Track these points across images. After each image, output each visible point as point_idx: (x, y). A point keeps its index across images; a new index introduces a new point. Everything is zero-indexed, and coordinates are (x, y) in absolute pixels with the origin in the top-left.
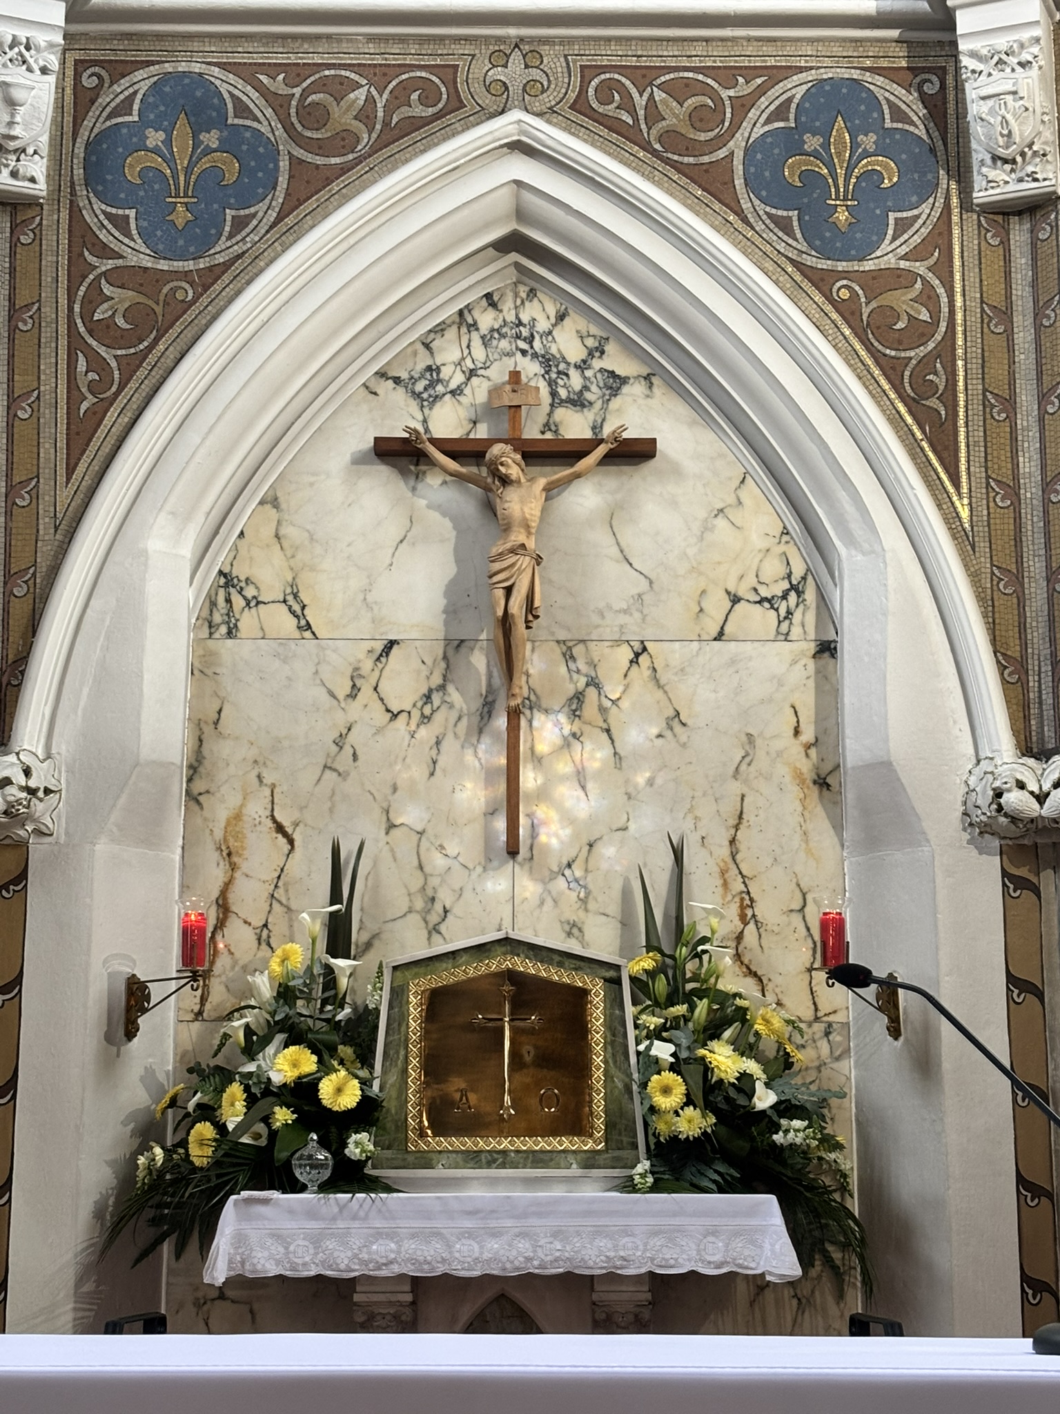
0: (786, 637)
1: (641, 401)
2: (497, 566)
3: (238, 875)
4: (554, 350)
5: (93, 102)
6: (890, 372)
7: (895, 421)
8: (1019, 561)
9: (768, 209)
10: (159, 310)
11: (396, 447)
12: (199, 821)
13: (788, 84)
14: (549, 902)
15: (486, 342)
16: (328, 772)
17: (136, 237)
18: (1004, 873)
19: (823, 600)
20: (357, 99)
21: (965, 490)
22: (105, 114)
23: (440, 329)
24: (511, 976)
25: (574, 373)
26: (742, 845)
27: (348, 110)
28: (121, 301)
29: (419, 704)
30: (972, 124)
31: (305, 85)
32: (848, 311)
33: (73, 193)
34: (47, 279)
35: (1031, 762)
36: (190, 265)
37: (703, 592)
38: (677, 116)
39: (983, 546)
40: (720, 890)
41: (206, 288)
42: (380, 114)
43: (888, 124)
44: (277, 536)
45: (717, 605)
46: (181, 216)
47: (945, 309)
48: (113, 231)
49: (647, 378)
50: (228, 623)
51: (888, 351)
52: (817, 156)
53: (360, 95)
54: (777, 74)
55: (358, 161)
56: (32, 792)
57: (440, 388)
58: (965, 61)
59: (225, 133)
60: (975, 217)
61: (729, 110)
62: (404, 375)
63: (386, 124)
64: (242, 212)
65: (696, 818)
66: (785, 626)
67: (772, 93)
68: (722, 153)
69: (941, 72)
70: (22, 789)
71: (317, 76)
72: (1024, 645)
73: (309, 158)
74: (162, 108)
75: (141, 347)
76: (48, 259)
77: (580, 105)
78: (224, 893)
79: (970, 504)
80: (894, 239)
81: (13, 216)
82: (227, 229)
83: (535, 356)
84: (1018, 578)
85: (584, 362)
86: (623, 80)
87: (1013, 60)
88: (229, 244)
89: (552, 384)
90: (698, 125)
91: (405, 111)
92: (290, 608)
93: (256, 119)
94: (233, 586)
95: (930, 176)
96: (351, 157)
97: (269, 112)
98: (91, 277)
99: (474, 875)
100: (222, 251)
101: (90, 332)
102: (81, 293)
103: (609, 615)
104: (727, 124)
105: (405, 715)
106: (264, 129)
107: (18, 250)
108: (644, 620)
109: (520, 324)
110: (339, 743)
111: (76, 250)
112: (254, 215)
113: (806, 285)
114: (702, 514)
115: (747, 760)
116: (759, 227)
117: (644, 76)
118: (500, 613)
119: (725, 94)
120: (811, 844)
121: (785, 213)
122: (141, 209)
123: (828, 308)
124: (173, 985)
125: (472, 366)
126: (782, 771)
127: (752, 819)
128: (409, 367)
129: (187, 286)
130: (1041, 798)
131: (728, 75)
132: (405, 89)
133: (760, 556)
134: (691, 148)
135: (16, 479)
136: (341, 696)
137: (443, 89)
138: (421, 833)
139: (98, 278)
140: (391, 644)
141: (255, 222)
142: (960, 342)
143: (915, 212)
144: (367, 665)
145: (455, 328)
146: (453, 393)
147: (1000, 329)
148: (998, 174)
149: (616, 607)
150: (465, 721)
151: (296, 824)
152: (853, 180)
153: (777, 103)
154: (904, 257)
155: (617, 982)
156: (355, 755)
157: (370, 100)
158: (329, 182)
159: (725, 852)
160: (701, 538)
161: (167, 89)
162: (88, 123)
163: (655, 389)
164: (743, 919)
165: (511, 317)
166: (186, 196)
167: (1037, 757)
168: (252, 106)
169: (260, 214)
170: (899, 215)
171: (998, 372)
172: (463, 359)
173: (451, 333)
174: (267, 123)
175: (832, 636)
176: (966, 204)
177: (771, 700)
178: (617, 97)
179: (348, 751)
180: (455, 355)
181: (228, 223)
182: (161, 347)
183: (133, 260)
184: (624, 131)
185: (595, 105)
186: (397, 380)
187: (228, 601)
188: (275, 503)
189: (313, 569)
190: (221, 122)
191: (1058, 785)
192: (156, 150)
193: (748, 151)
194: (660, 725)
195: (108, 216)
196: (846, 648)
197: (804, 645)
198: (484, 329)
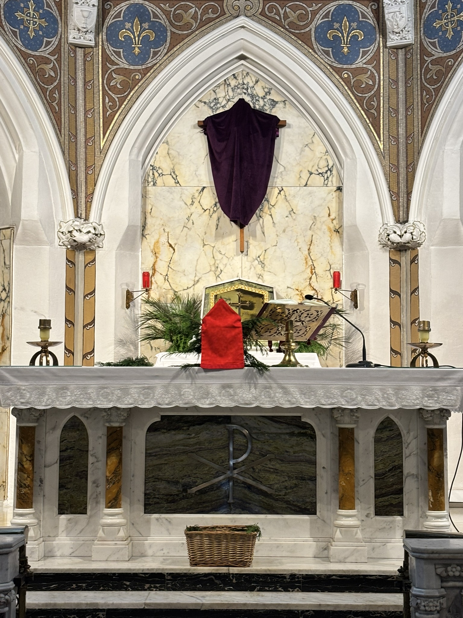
0: (327, 185)
1: (282, 109)
3: (158, 259)
4: (254, 93)
5: (108, 13)
6: (359, 101)
7: (360, 117)
8: (398, 162)
9: (322, 48)
10: (130, 82)
12: (146, 243)
13: (329, 6)
14: (253, 268)
15: (233, 90)
16: (185, 228)
17: (123, 58)
18: (390, 259)
19: (338, 173)
20: (192, 12)
21: (382, 139)
22: (112, 18)
23: (219, 86)
24: (241, 291)
25: (261, 100)
26: (312, 251)
27: (189, 15)
28: (119, 79)
29: (213, 207)
30: (386, 21)
31: (175, 7)
32: (347, 81)
34: (95, 72)
35: (399, 225)
36: (140, 67)
37: (301, 171)
38: (293, 17)
39: (387, 157)
40: (305, 264)
41: (145, 75)
42: (199, 17)
43: (361, 19)
44: (168, 154)
45: (305, 175)
46: (137, 51)
47: (377, 81)
48: (116, 56)
49: (284, 101)
50: (153, 181)
51: (359, 95)
52: (337, 29)
53: (193, 10)
54: (325, 3)
55: (192, 32)
56: (96, 235)
57: (218, 105)
59: (150, 24)
60: (388, 50)
61: (310, 15)
62: (207, 101)
63: (201, 20)
64: (156, 50)
65: (298, 242)
66: (326, 182)
67: (324, 9)
68: (308, 29)
69: (378, 2)
70: (94, 234)
71: (179, 4)
72: (399, 188)
73: (177, 32)
74: (130, 15)
75: (125, 94)
76: (95, 65)
77: (263, 14)
78: (154, 265)
79: (383, 144)
80: (362, 57)
81: (85, 52)
82: (151, 55)
83: (249, 94)
84: (397, 167)
85: (264, 96)
86: (277, 5)
88: (152, 60)
89: (254, 103)
90: (300, 20)
91: (207, 16)
92: (172, 176)
93: (160, 19)
94: (155, 170)
95: (374, 36)
96: (190, 31)
97: (164, 16)
98: (109, 71)
99: (230, 260)
100: (150, 62)
101: (109, 89)
102: (106, 77)
104: (309, 19)
105: (208, 210)
106: (163, 22)
107: (86, 63)
108: (282, 180)
109: (244, 84)
110: (188, 219)
111: (104, 63)
112: (160, 51)
113: (334, 73)
114: (301, 146)
115: (314, 224)
116: (319, 54)
117: (283, 3)
119: (309, 9)
120: (333, 250)
121: (327, 49)
122: (124, 49)
123: (341, 80)
124: (140, 293)
125: (229, 98)
126: (324, 227)
127: (315, 242)
128: (209, 98)
129: (139, 74)
131: (310, 3)
132: (207, 8)
133: (319, 159)
134: (298, 27)
135: (88, 137)
136: (189, 205)
137: (219, 8)
138: (213, 247)
139: (111, 72)
140: (204, 188)
141: (160, 53)
142: (382, 91)
143: (369, 48)
144: (197, 194)
145: (223, 85)
146: (223, 106)
147: (395, 87)
148: (395, 37)
149: (274, 176)
151: (176, 244)
152: (349, 38)
153: (325, 12)
154: (365, 64)
155: (272, 292)
156: (193, 223)
157: (196, 12)
158: (183, 39)
159: (307, 252)
160: (300, 154)
161: (131, 9)
162: (107, 21)
163: (287, 106)
164: (312, 273)
165: (241, 82)
166: (138, 44)
167: (401, 223)
168: (158, 14)
169: (162, 50)
170: (364, 49)
171: (393, 101)
172: (226, 96)
173: (222, 87)
174: (164, 20)
175: (341, 185)
177: (321, 205)
178: (274, 11)
179: (191, 221)
180: (223, 94)
181: (152, 53)
182: (131, 94)
183: (122, 66)
184: (276, 22)
185: (267, 13)
186: (205, 103)
187: (153, 174)
188: (167, 143)
189: (179, 164)
190: (149, 20)
191: (406, 232)
192: (128, 29)
193: (316, 28)
194: (287, 213)
195: (114, 51)
196: (344, 189)
197: (332, 188)
198: (232, 86)
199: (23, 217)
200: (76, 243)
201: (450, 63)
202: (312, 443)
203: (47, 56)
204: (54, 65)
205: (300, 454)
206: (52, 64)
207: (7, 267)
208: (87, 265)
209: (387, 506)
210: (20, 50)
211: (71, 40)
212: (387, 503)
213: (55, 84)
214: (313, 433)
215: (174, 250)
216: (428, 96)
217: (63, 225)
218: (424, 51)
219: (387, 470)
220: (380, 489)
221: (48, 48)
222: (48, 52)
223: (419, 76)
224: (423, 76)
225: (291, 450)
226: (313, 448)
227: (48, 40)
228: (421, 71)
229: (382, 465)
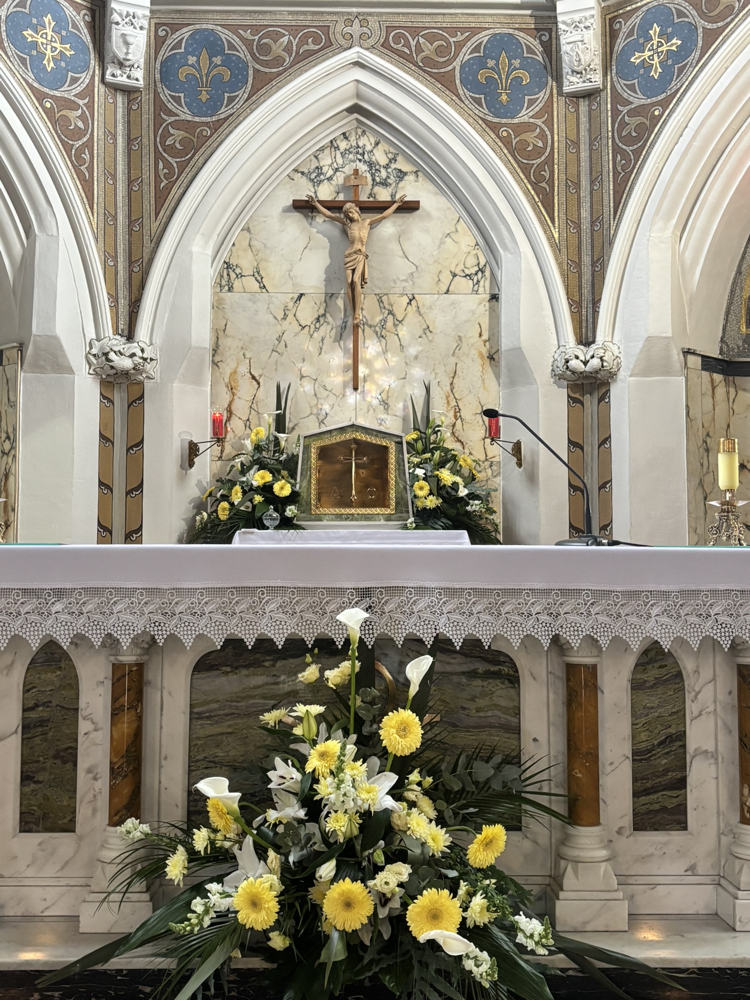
0: (477, 292)
1: (413, 183)
2: (348, 259)
3: (236, 397)
4: (374, 159)
5: (164, 43)
6: (524, 170)
7: (527, 193)
8: (580, 258)
9: (471, 94)
10: (195, 140)
11: (302, 204)
12: (218, 374)
13: (480, 35)
14: (371, 411)
15: (343, 155)
16: (274, 353)
17: (184, 106)
18: (569, 396)
19: (493, 274)
20: (284, 41)
21: (557, 225)
22: (169, 49)
23: (322, 149)
24: (355, 441)
25: (382, 170)
26: (456, 386)
27: (279, 47)
28: (179, 136)
29: (314, 323)
30: (563, 55)
31: (260, 35)
32: (507, 142)
33: (155, 86)
34: (145, 126)
35: (582, 347)
36: (209, 119)
37: (440, 272)
38: (430, 50)
39: (564, 250)
40: (446, 405)
41: (216, 130)
42: (294, 48)
43: (525, 55)
44: (250, 245)
45: (446, 277)
46: (204, 97)
47: (550, 142)
48: (174, 103)
49: (416, 172)
50: (228, 285)
51: (524, 161)
52: (493, 69)
53: (285, 39)
54: (475, 31)
55: (285, 70)
56: (145, 359)
57: (322, 177)
58: (561, 26)
59: (224, 58)
60: (564, 98)
61: (453, 48)
62: (306, 171)
63: (297, 53)
64: (232, 95)
65: (436, 373)
66: (476, 288)
67: (473, 40)
68: (450, 68)
69: (550, 31)
70: (141, 358)
71: (265, 31)
72: (581, 295)
73: (262, 69)
74: (195, 46)
75: (187, 157)
76: (145, 116)
77: (386, 45)
78: (230, 406)
79: (559, 231)
80: (527, 108)
81: (129, 96)
82: (225, 102)
83: (365, 162)
84: (579, 265)
85: (387, 165)
86: (405, 33)
87: (582, 26)
88: (226, 109)
89: (373, 175)
90: (439, 54)
91: (306, 47)
92: (256, 278)
93: (238, 51)
94: (231, 268)
95: (544, 79)
96: (281, 68)
97: (244, 48)
98: (164, 125)
99: (339, 399)
100: (223, 113)
101: (164, 150)
102: (160, 132)
103: (398, 282)
104: (452, 54)
105: (307, 327)
106: (242, 56)
107: (131, 112)
108: (414, 285)
109: (358, 147)
110: (279, 339)
111: (157, 113)
112: (238, 96)
113: (487, 129)
114: (440, 236)
115: (459, 348)
116: (467, 102)
117: (415, 31)
118: (350, 281)
119: (452, 40)
120: (486, 385)
121: (478, 96)
122: (187, 93)
123: (497, 140)
124: (209, 445)
125: (336, 167)
126: (474, 353)
127: (460, 374)
128: (308, 167)
129: (208, 129)
130: (585, 363)
131: (453, 31)
132: (306, 37)
133: (466, 255)
134: (436, 65)
135: (133, 219)
136: (279, 319)
137: (323, 37)
138: (316, 380)
139: (168, 125)
140: (302, 295)
141: (238, 99)
142: (556, 157)
143: (537, 96)
144: (291, 305)
145: (329, 148)
146: (328, 179)
147: (574, 151)
148: (574, 79)
149: (401, 279)
150: (334, 330)
151: (260, 375)
152: (509, 81)
153: (475, 44)
154: (531, 117)
155: (401, 443)
156: (286, 345)
157: (290, 42)
158: (271, 80)
159: (448, 388)
160: (440, 247)
161: (197, 37)
162: (162, 53)
163: (419, 177)
164: (455, 417)
165: (354, 144)
166: (206, 87)
167: (585, 345)
168: (236, 45)
169: (240, 96)
170: (530, 97)
171: (573, 170)
172: (333, 163)
173: (327, 151)
174: (243, 53)
175: (497, 292)
176: (560, 93)
177: (469, 321)
178: (402, 41)
179: (283, 343)
180: (329, 161)
181: (226, 100)
182: (197, 157)
183: (183, 117)
184: (406, 57)
185: (392, 45)
186: (303, 173)
187: (228, 275)
188: (248, 230)
189: (266, 260)
190: (222, 52)
191: (593, 357)
192: (193, 65)
193: (462, 67)
194: (421, 332)
195: (171, 96)
196: (503, 297)
197: (485, 296)
198: (342, 149)
199: (34, 331)
200: (114, 371)
201: (657, 113)
202: (512, 692)
203: (73, 99)
204: (83, 112)
205: (489, 714)
206: (80, 111)
207: (12, 404)
208: (132, 403)
209: (657, 812)
210: (31, 87)
211: (108, 78)
212: (656, 807)
213: (85, 139)
214: (511, 673)
215: (259, 383)
216: (623, 162)
217: (95, 344)
218: (617, 98)
219: (656, 743)
220: (642, 779)
221: (74, 86)
222: (74, 92)
223: (610, 134)
224: (616, 134)
225: (472, 706)
226: (513, 700)
227: (75, 75)
228: (613, 127)
229: (647, 733)
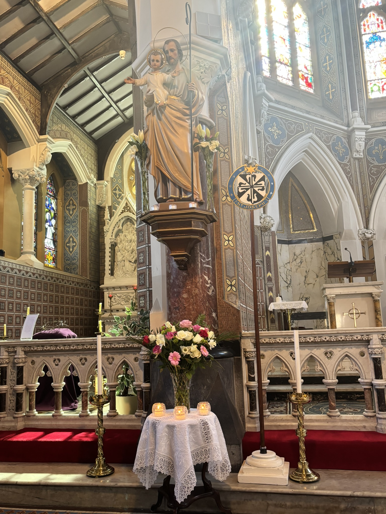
5: (367, 144)
10: (380, 170)
17: (376, 161)
22: (369, 145)
28: (375, 170)
33: (366, 156)
34: (364, 168)
36: (384, 164)
46: (381, 158)
48: (372, 161)
56: (374, 234)
70: (372, 234)
74: (377, 144)
75: (378, 175)
76: (364, 166)
81: (359, 161)
101: (371, 174)
102: (369, 169)
107: (360, 165)
111: (368, 164)
122: (376, 157)
129: (383, 167)
135: (364, 194)
139: (371, 167)
161: (377, 141)
162: (367, 147)
166: (382, 155)
182: (381, 175)
183: (376, 164)
192: (377, 149)
195: (371, 159)
199: (345, 229)
200: (366, 238)
203: (347, 163)
206: (349, 166)
207: (338, 249)
208: (370, 247)
210: (338, 161)
211: (354, 156)
213: (350, 174)
217: (360, 231)
222: (347, 161)
227: (346, 157)
